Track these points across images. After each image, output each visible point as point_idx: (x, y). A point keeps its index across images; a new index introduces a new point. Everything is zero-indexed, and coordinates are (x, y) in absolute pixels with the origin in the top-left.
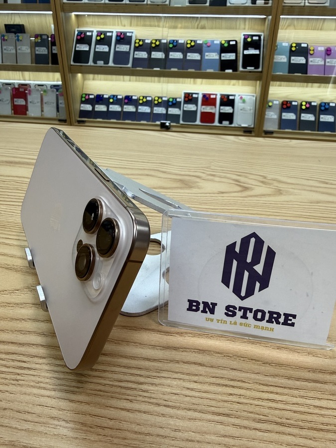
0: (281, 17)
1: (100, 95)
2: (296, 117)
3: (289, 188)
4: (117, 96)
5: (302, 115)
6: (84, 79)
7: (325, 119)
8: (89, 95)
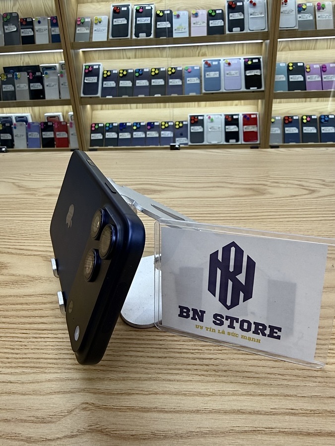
0: (279, 40)
2: (299, 131)
5: (304, 128)
6: (93, 110)
7: (327, 131)
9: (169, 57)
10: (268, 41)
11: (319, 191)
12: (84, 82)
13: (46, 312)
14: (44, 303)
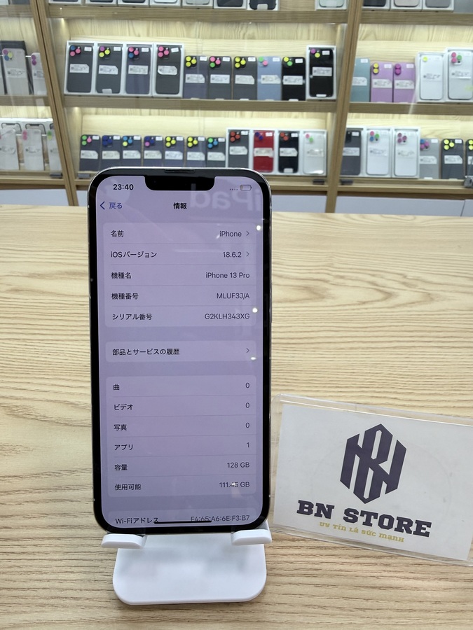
1: (108, 137)
3: (437, 291)
4: (132, 137)
6: (83, 114)
8: (91, 136)
9: (199, 37)
10: (346, 25)
11: (398, 296)
12: (69, 74)
13: (11, 508)
14: (8, 493)
